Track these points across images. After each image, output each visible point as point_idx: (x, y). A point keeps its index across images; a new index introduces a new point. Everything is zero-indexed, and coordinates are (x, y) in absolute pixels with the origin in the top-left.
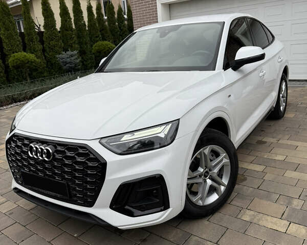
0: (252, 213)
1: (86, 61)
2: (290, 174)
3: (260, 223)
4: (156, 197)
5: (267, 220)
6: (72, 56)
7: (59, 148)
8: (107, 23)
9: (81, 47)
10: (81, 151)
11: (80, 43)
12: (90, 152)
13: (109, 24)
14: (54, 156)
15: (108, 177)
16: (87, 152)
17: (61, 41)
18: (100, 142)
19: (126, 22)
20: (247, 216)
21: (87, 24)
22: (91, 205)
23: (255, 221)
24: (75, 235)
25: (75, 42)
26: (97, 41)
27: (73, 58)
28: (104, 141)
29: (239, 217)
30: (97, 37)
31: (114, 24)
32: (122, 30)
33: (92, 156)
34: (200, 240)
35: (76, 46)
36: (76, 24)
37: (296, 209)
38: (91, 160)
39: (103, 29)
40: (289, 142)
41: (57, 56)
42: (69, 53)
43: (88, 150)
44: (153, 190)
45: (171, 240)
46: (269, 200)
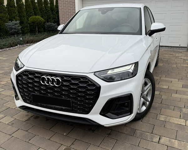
0: (163, 116)
1: (24, 28)
2: (174, 95)
3: (170, 121)
4: (127, 107)
5: (173, 120)
6: (16, 24)
7: (65, 78)
8: (37, 5)
9: (20, 19)
10: (82, 80)
11: (20, 16)
12: (89, 80)
13: (39, 6)
14: (62, 83)
15: (101, 95)
16: (87, 80)
17: (7, 14)
18: (94, 74)
19: (49, 5)
20: (162, 118)
21: (24, 3)
22: (87, 113)
23: (167, 120)
24: (65, 134)
25: (16, 15)
26: (31, 16)
27: (16, 26)
28: (97, 74)
29: (158, 118)
30: (31, 13)
31: (42, 5)
32: (47, 10)
33: (90, 83)
34: (142, 132)
35: (18, 18)
36: (17, 3)
37: (186, 113)
38: (89, 85)
39: (35, 8)
40: (167, 79)
41: (6, 24)
42: (14, 22)
43: (87, 79)
44: (125, 103)
45: (125, 133)
46: (170, 109)
